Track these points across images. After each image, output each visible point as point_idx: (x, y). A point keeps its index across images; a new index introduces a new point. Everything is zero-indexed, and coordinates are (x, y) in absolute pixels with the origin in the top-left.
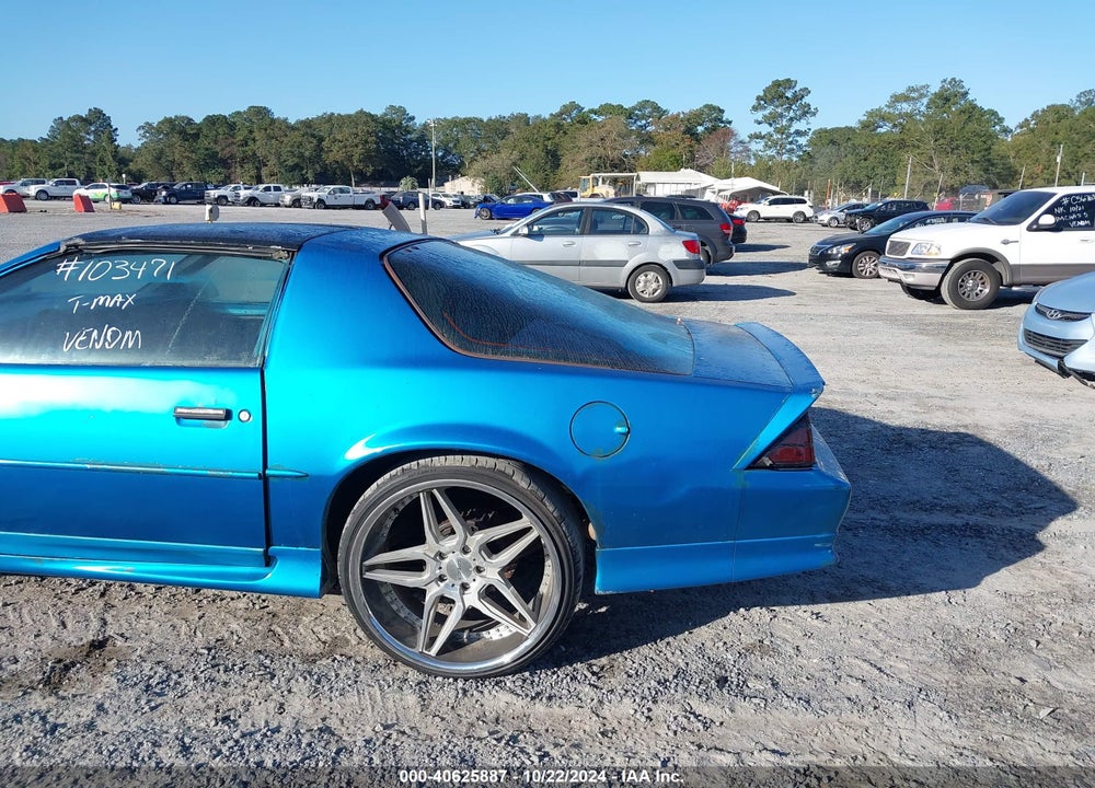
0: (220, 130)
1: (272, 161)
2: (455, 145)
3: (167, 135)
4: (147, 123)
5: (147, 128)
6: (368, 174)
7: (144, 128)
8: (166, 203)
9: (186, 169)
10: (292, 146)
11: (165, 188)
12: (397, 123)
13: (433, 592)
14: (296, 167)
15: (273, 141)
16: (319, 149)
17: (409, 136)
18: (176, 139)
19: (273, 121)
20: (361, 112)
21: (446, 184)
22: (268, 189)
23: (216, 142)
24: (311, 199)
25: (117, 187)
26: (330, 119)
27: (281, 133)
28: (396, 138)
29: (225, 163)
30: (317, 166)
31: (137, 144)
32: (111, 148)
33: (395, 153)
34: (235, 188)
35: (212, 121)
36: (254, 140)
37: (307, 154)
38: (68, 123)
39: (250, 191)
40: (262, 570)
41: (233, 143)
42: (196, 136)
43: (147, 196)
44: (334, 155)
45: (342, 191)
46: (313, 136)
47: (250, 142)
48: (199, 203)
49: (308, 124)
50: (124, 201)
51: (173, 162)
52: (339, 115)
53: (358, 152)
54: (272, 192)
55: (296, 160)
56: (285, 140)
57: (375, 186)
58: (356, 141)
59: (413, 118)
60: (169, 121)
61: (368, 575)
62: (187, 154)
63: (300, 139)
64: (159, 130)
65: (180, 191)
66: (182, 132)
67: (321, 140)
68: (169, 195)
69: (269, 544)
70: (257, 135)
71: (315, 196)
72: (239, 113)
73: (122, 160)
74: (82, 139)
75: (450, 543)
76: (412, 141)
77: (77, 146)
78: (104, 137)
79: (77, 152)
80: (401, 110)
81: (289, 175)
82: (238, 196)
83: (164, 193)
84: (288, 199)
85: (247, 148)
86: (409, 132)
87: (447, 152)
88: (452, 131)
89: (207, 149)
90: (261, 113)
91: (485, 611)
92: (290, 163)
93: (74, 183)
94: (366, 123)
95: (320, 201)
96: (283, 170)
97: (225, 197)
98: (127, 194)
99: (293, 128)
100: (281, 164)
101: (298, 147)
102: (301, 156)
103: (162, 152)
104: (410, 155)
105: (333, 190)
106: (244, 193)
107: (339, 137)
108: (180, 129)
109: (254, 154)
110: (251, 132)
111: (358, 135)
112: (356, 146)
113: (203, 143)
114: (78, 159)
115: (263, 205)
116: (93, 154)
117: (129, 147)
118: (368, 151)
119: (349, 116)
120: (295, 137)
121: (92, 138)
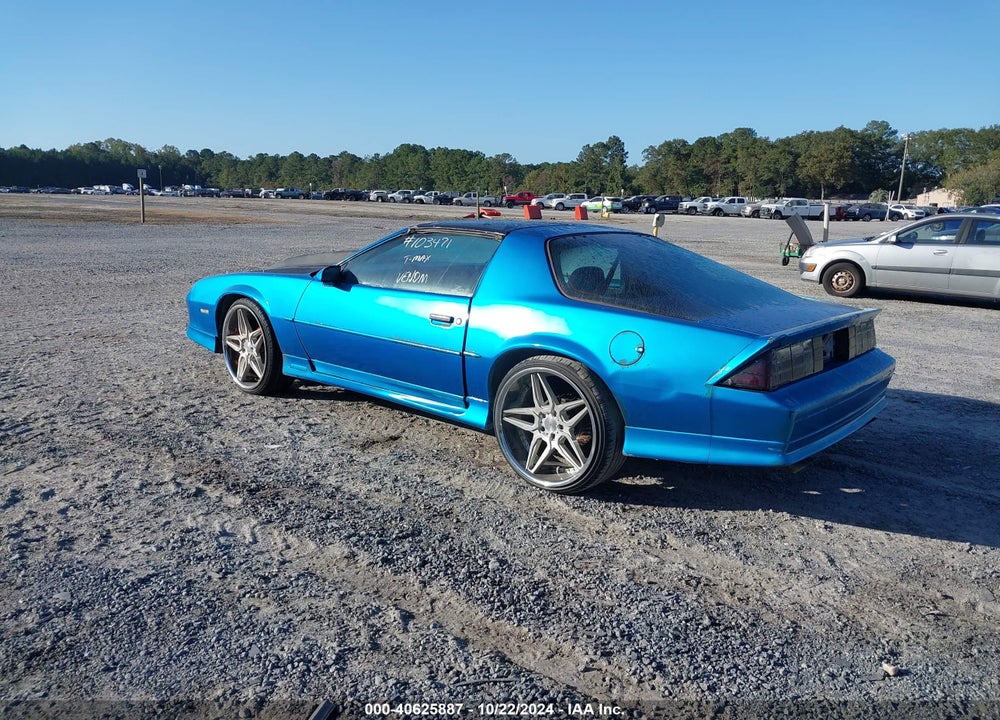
0: (708, 151)
1: (750, 176)
2: (938, 158)
3: (664, 156)
4: (651, 147)
5: (651, 151)
6: (839, 187)
7: (647, 150)
8: (647, 213)
9: (675, 184)
10: (769, 163)
11: (649, 200)
12: (877, 137)
13: (537, 435)
14: (770, 181)
15: (753, 159)
16: (794, 164)
17: (888, 150)
18: (671, 159)
19: (755, 141)
20: (842, 129)
21: (919, 197)
22: (732, 201)
23: (703, 160)
24: (769, 210)
25: (612, 200)
26: (808, 137)
27: (761, 151)
28: (874, 152)
29: (708, 179)
30: (790, 180)
31: (642, 164)
32: (620, 168)
33: (870, 166)
34: (705, 200)
35: (703, 142)
36: (736, 158)
37: (782, 170)
38: (592, 149)
39: (717, 203)
40: (464, 409)
41: (718, 161)
42: (688, 156)
43: (634, 207)
44: (807, 170)
45: (799, 203)
46: (790, 153)
47: (732, 160)
48: (674, 213)
49: (787, 142)
50: (616, 211)
51: (665, 179)
52: (818, 132)
53: (831, 167)
54: (736, 204)
55: (771, 175)
56: (763, 156)
57: (844, 199)
58: (831, 157)
59: (895, 132)
60: (668, 144)
61: (506, 419)
62: (678, 171)
63: (777, 156)
64: (659, 152)
65: (660, 203)
66: (677, 153)
67: (798, 156)
68: (650, 206)
69: (466, 395)
70: (739, 153)
71: (773, 207)
72: (726, 134)
73: (627, 177)
74: (601, 161)
75: (546, 409)
76: (890, 155)
77: (596, 167)
78: (617, 159)
79: (595, 172)
80: (885, 126)
81: (763, 189)
82: (705, 207)
83: (647, 205)
84: (748, 210)
85: (728, 165)
86: (888, 146)
87: (928, 164)
88: (937, 143)
89: (695, 167)
90: (746, 133)
91: (560, 452)
92: (765, 178)
93: (583, 197)
94: (843, 140)
95: (778, 212)
96: (758, 185)
97: (695, 208)
98: (619, 205)
99: (773, 146)
100: (757, 178)
101: (775, 163)
102: (777, 171)
103: (658, 170)
104: (887, 168)
105: (792, 202)
106: (711, 204)
107: (815, 153)
108: (676, 151)
109: (734, 170)
110: (734, 151)
111: (833, 150)
112: (831, 161)
113: (693, 161)
114: (595, 178)
115: (726, 215)
116: (607, 173)
117: (635, 167)
118: (844, 165)
119: (827, 133)
120: (772, 154)
121: (608, 160)
